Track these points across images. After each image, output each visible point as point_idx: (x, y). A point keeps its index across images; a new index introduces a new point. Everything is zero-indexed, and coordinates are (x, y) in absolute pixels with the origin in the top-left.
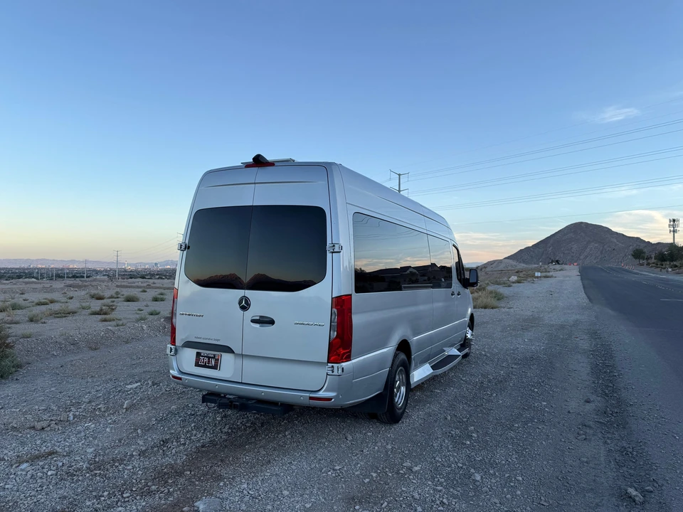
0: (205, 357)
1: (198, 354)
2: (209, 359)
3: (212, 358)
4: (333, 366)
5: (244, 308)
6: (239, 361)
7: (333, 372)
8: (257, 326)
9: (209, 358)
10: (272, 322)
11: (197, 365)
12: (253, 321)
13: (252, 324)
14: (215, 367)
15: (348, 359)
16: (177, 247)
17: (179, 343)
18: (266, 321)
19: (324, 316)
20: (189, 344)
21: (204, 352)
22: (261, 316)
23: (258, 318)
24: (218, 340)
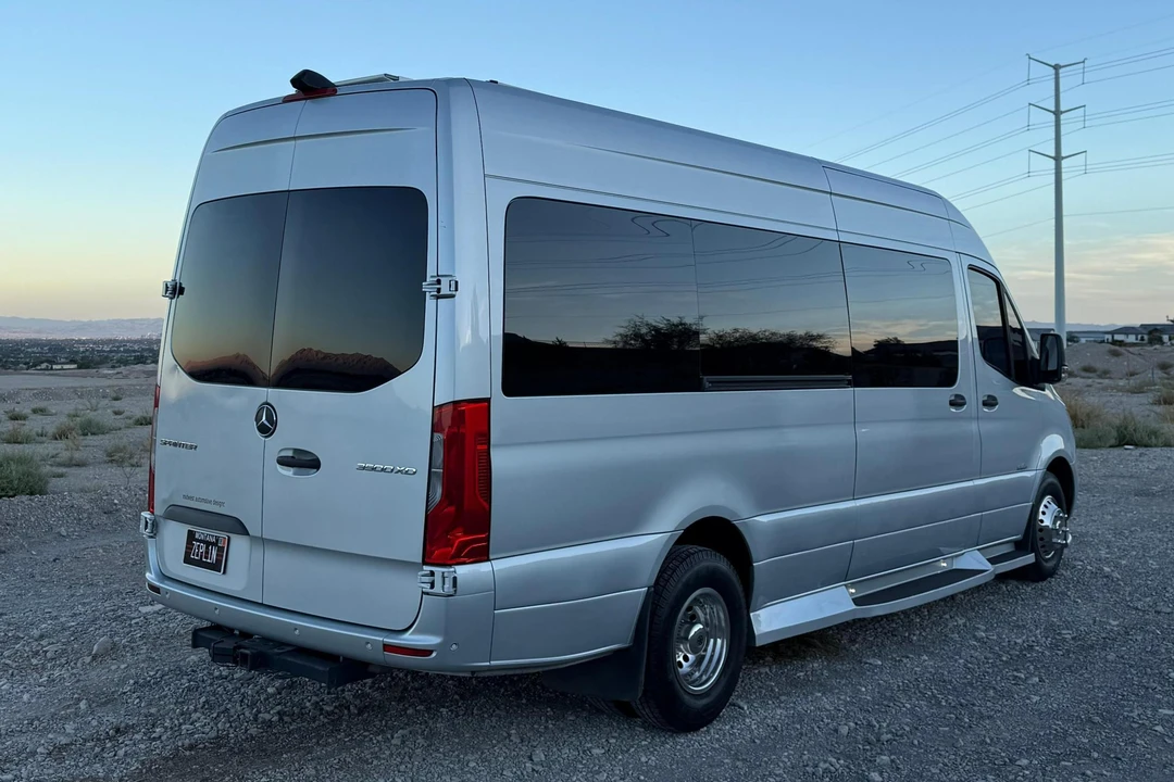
0: (200, 541)
1: (191, 535)
2: (207, 548)
3: (213, 544)
4: (432, 574)
5: (266, 430)
6: (258, 553)
7: (432, 587)
8: (288, 472)
9: (208, 544)
10: (313, 464)
11: (188, 560)
12: (283, 462)
13: (278, 466)
14: (215, 567)
15: (482, 555)
16: (161, 289)
17: (159, 509)
18: (304, 462)
19: (416, 451)
20: (177, 513)
21: (201, 532)
22: (296, 450)
23: (290, 454)
24: (221, 504)
